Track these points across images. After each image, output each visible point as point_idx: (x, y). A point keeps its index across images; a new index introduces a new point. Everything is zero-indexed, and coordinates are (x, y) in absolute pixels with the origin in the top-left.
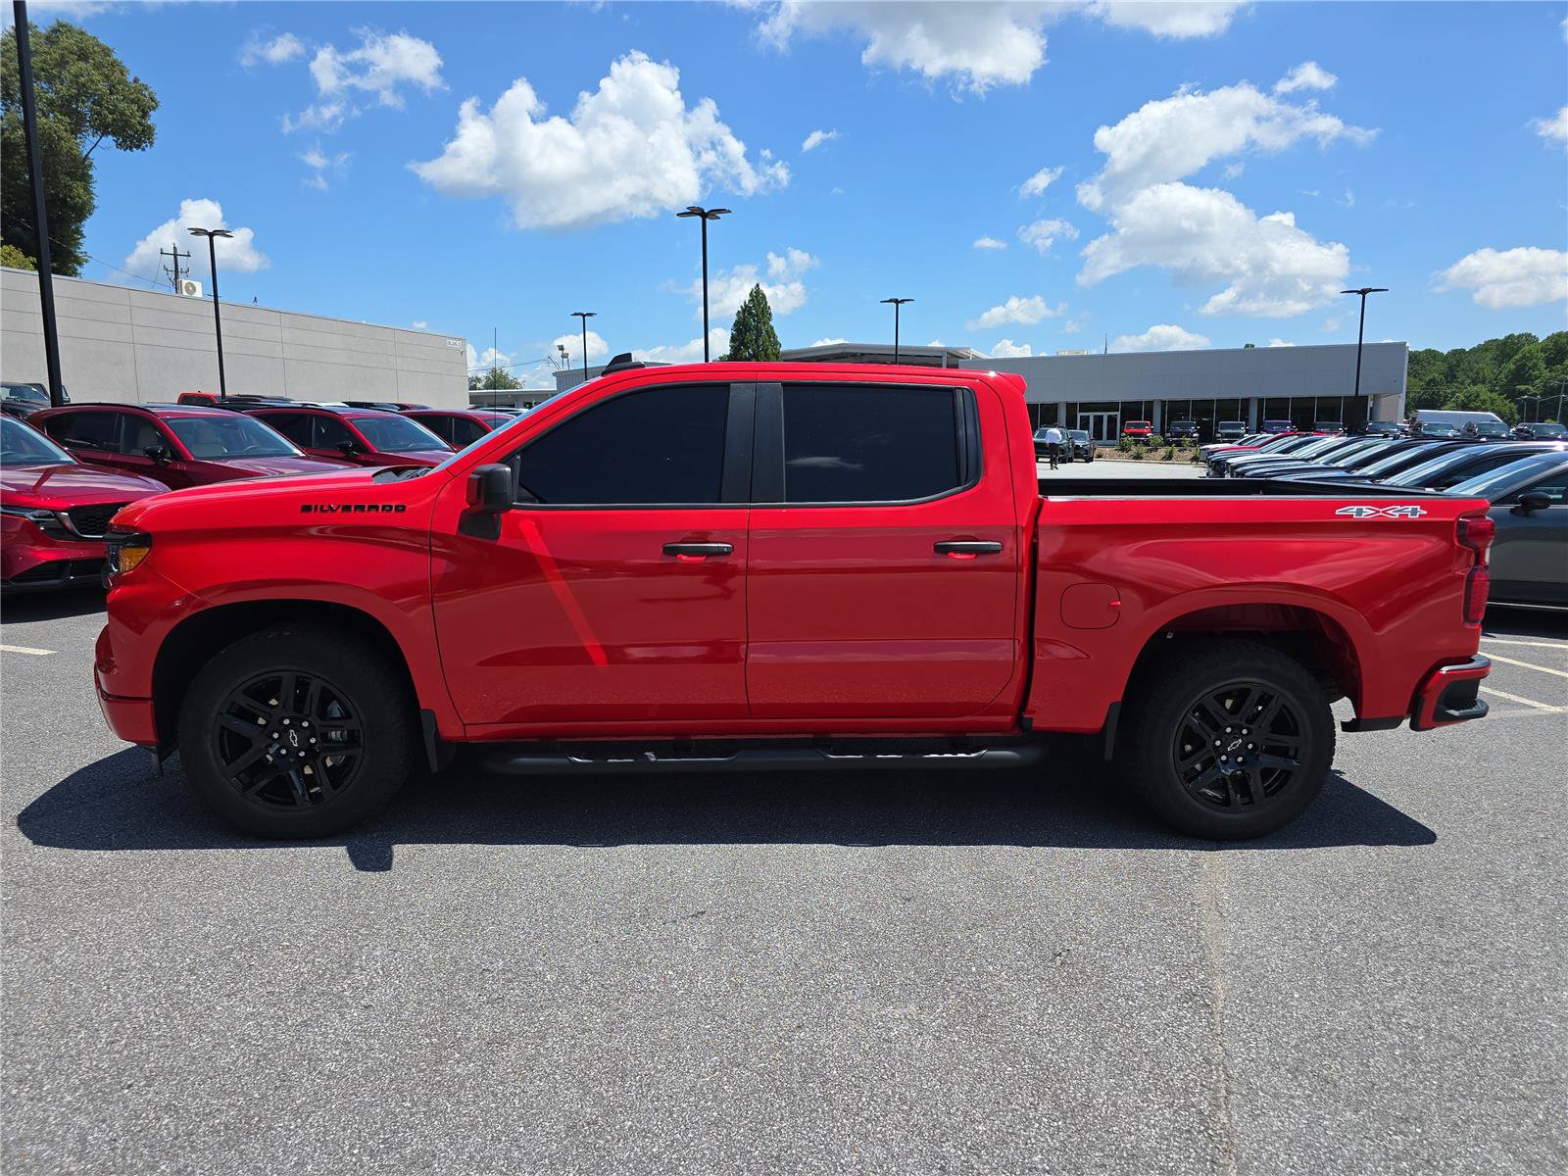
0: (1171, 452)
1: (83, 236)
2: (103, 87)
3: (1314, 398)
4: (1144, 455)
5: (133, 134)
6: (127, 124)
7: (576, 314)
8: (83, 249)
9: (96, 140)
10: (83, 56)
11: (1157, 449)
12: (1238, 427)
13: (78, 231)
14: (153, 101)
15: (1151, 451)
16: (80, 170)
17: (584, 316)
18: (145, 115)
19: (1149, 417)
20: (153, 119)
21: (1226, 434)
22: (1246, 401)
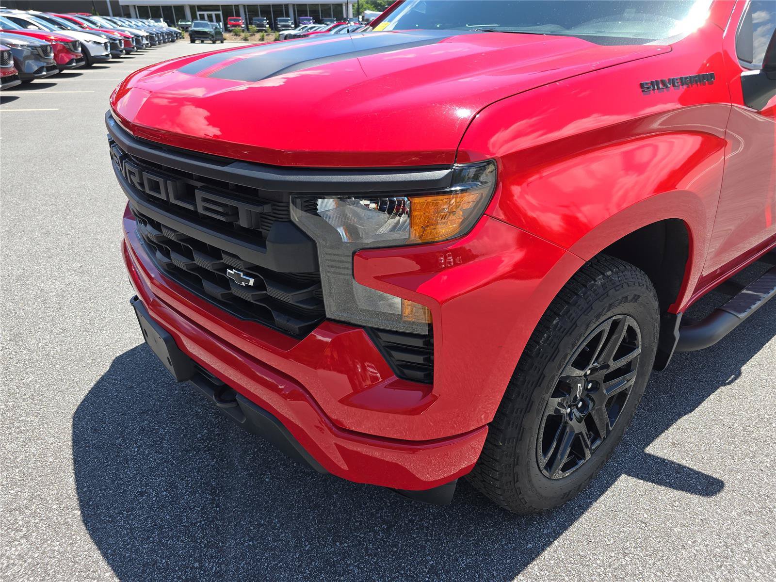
0: (263, 36)
3: (318, 4)
4: (249, 38)
11: (254, 35)
12: (287, 21)
15: (251, 35)
19: (238, 15)
21: (283, 25)
22: (287, 6)
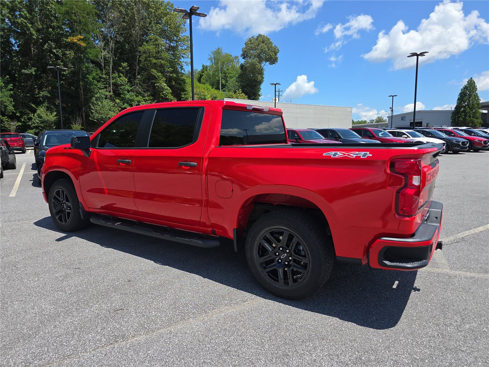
1: (261, 89)
2: (267, 49)
5: (273, 60)
6: (271, 58)
7: (390, 96)
8: (260, 92)
9: (265, 63)
10: (263, 42)
13: (259, 88)
14: (278, 50)
16: (261, 72)
17: (393, 96)
18: (276, 54)
20: (278, 55)
